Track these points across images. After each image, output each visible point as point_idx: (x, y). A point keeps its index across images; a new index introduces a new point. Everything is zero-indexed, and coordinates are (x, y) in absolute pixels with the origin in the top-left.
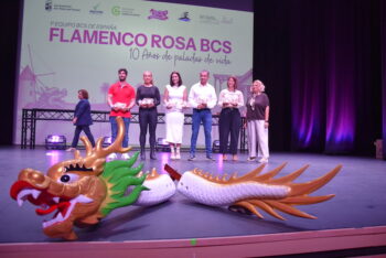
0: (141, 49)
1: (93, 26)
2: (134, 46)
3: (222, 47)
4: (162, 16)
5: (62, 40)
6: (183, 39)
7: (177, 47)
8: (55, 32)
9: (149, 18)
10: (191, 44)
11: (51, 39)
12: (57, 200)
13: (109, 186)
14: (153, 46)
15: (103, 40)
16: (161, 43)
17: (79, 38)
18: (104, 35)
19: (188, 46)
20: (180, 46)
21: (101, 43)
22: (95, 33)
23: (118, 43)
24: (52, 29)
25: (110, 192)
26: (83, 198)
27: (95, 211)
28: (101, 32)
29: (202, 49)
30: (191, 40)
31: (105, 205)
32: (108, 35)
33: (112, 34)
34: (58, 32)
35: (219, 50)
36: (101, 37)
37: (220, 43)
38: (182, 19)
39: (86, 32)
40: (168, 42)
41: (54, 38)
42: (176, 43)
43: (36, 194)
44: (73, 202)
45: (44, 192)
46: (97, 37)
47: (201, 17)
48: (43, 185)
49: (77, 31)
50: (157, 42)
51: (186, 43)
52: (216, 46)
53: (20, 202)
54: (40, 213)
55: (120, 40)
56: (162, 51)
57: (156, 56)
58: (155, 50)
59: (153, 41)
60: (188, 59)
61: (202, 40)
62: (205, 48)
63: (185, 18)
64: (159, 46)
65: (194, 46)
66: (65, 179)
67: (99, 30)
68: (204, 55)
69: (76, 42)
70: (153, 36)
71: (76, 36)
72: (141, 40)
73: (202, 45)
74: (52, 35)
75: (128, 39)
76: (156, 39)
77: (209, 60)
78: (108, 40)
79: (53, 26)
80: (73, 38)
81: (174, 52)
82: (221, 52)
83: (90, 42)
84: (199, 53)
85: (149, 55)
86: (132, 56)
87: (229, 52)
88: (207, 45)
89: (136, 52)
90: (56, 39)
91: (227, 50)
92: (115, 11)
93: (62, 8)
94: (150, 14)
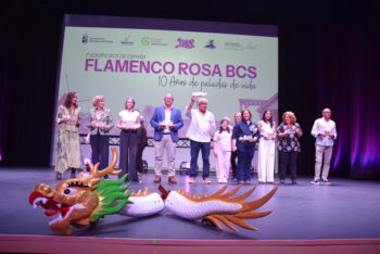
0: (169, 76)
1: (124, 56)
2: (162, 73)
3: (247, 72)
4: (189, 44)
5: (96, 70)
6: (209, 66)
7: (203, 74)
8: (90, 63)
9: (177, 47)
10: (217, 70)
11: (86, 69)
12: (59, 205)
13: (101, 199)
14: (180, 73)
15: (134, 69)
16: (187, 71)
17: (111, 68)
18: (134, 64)
19: (214, 72)
20: (207, 73)
21: (131, 71)
22: (126, 62)
23: (147, 71)
24: (87, 60)
25: (100, 203)
26: (79, 206)
27: (88, 216)
28: (132, 62)
29: (228, 76)
30: (217, 66)
31: (96, 212)
32: (138, 64)
33: (142, 63)
34: (93, 63)
35: (245, 75)
36: (132, 66)
37: (245, 69)
38: (208, 46)
39: (118, 62)
40: (195, 69)
41: (89, 68)
42: (202, 70)
43: (44, 200)
44: (71, 208)
45: (50, 199)
46: (128, 66)
47: (227, 44)
48: (50, 195)
49: (109, 61)
50: (184, 70)
51: (212, 69)
52: (241, 72)
53: (35, 206)
54: (47, 214)
55: (148, 68)
56: (189, 78)
57: (183, 83)
58: (182, 77)
59: (180, 69)
60: (213, 85)
61: (228, 66)
62: (231, 73)
63: (211, 46)
64: (186, 73)
65: (219, 73)
66: (67, 192)
67: (129, 60)
68: (229, 81)
69: (109, 71)
70: (180, 64)
71: (109, 66)
72: (169, 68)
73: (228, 71)
74: (87, 65)
75: (157, 67)
76: (184, 66)
77: (234, 85)
78: (138, 69)
79: (89, 57)
80: (106, 68)
81: (200, 78)
82: (247, 77)
83: (121, 70)
84: (225, 79)
85: (176, 82)
86: (160, 83)
87: (254, 77)
88: (232, 71)
89: (164, 80)
90: (91, 69)
91: (252, 75)
92: (145, 41)
93: (97, 40)
94: (177, 43)
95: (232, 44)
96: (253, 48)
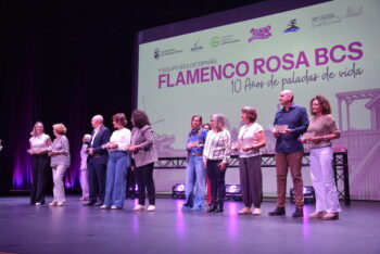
0: (243, 79)
1: (194, 65)
2: (236, 77)
3: (347, 53)
4: (264, 33)
5: (169, 86)
6: (291, 56)
7: (285, 68)
8: (163, 79)
9: (250, 40)
10: (302, 59)
11: (160, 87)
14: (255, 73)
15: (205, 77)
16: (264, 68)
17: (183, 81)
18: (205, 72)
19: (299, 63)
20: (288, 65)
21: (203, 81)
22: (197, 71)
23: (219, 78)
24: (160, 76)
28: (202, 69)
29: (318, 63)
30: (302, 54)
32: (209, 71)
33: (213, 68)
34: (165, 78)
35: (344, 57)
36: (202, 75)
37: (343, 48)
38: (288, 30)
39: (189, 72)
40: (273, 64)
41: (163, 85)
42: (283, 63)
46: (199, 76)
47: (314, 19)
49: (181, 74)
50: (260, 67)
51: (295, 60)
52: (338, 54)
55: (219, 73)
56: (267, 76)
57: (260, 85)
58: (259, 77)
59: (256, 67)
60: (299, 80)
61: (317, 51)
62: (322, 60)
63: (293, 28)
64: (262, 72)
65: (306, 62)
67: (200, 67)
68: (321, 70)
69: (180, 84)
70: (256, 61)
71: (180, 80)
72: (242, 69)
73: (318, 57)
74: (160, 82)
75: (229, 71)
76: (259, 63)
77: (328, 75)
78: (209, 77)
79: (162, 73)
80: (178, 81)
81: (281, 74)
82: (347, 59)
83: (193, 82)
84: (314, 69)
85: (252, 85)
86: (234, 89)
87: (358, 58)
88: (324, 56)
89: (238, 84)
90: (164, 85)
91: (356, 55)
93: (167, 53)
94: (251, 35)
95: (323, 18)
96: (357, 14)
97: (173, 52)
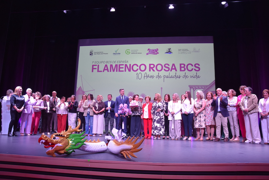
0: (143, 73)
1: (115, 62)
2: (139, 71)
3: (194, 67)
4: (155, 52)
5: (98, 71)
6: (169, 65)
7: (165, 70)
8: (94, 67)
9: (147, 54)
10: (174, 67)
11: (93, 71)
14: (150, 71)
15: (121, 69)
16: (155, 69)
17: (107, 70)
18: (121, 66)
19: (172, 69)
20: (167, 69)
21: (120, 71)
22: (116, 65)
23: (129, 71)
24: (93, 66)
28: (120, 65)
29: (181, 70)
30: (173, 65)
32: (124, 66)
33: (126, 65)
34: (96, 67)
35: (192, 69)
36: (120, 68)
37: (192, 66)
38: (167, 53)
39: (111, 66)
40: (159, 68)
42: (164, 68)
46: (117, 68)
47: (179, 50)
49: (106, 66)
50: (152, 68)
51: (170, 67)
52: (190, 67)
55: (130, 68)
56: (156, 73)
57: (152, 77)
58: (152, 73)
59: (150, 68)
60: (172, 77)
61: (181, 65)
62: (183, 69)
63: (169, 52)
64: (154, 71)
65: (175, 69)
67: (118, 64)
68: (182, 74)
70: (150, 65)
71: (106, 69)
72: (143, 68)
73: (181, 67)
74: (93, 69)
75: (135, 68)
76: (152, 66)
77: (186, 76)
78: (124, 69)
79: (94, 64)
80: (104, 69)
81: (163, 73)
82: (194, 70)
83: (114, 71)
84: (179, 73)
85: (148, 76)
86: (138, 77)
87: (199, 70)
88: (184, 67)
89: (140, 75)
90: (95, 71)
91: (197, 69)
92: (127, 52)
93: (98, 53)
94: (148, 52)
95: (183, 50)
96: (197, 52)
97: (102, 53)
